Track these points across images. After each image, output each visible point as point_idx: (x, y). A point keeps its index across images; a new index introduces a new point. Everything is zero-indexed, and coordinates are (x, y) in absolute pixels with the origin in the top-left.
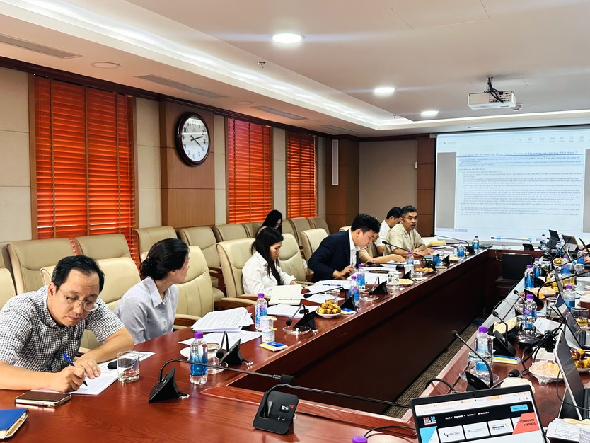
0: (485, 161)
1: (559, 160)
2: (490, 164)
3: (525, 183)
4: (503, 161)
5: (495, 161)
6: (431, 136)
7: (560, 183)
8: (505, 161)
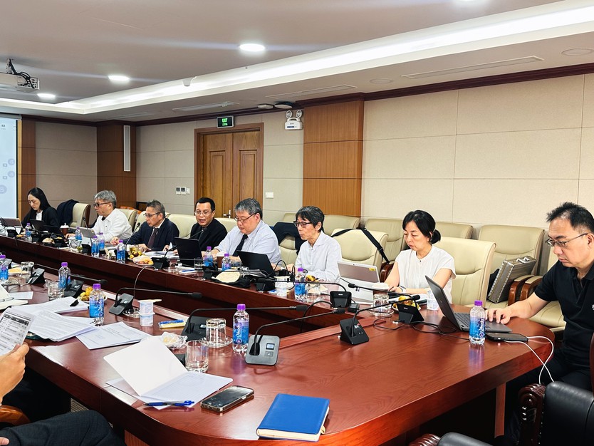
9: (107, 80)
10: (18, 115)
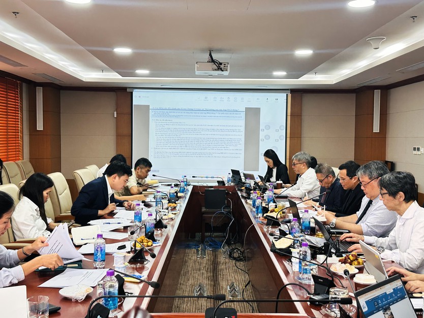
0: (172, 114)
1: (227, 115)
2: (176, 116)
3: (203, 133)
4: (186, 114)
5: (180, 114)
6: (128, 90)
7: (228, 133)
8: (188, 114)
9: (292, 55)
10: (288, 89)
